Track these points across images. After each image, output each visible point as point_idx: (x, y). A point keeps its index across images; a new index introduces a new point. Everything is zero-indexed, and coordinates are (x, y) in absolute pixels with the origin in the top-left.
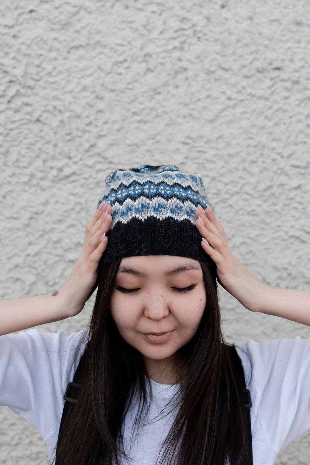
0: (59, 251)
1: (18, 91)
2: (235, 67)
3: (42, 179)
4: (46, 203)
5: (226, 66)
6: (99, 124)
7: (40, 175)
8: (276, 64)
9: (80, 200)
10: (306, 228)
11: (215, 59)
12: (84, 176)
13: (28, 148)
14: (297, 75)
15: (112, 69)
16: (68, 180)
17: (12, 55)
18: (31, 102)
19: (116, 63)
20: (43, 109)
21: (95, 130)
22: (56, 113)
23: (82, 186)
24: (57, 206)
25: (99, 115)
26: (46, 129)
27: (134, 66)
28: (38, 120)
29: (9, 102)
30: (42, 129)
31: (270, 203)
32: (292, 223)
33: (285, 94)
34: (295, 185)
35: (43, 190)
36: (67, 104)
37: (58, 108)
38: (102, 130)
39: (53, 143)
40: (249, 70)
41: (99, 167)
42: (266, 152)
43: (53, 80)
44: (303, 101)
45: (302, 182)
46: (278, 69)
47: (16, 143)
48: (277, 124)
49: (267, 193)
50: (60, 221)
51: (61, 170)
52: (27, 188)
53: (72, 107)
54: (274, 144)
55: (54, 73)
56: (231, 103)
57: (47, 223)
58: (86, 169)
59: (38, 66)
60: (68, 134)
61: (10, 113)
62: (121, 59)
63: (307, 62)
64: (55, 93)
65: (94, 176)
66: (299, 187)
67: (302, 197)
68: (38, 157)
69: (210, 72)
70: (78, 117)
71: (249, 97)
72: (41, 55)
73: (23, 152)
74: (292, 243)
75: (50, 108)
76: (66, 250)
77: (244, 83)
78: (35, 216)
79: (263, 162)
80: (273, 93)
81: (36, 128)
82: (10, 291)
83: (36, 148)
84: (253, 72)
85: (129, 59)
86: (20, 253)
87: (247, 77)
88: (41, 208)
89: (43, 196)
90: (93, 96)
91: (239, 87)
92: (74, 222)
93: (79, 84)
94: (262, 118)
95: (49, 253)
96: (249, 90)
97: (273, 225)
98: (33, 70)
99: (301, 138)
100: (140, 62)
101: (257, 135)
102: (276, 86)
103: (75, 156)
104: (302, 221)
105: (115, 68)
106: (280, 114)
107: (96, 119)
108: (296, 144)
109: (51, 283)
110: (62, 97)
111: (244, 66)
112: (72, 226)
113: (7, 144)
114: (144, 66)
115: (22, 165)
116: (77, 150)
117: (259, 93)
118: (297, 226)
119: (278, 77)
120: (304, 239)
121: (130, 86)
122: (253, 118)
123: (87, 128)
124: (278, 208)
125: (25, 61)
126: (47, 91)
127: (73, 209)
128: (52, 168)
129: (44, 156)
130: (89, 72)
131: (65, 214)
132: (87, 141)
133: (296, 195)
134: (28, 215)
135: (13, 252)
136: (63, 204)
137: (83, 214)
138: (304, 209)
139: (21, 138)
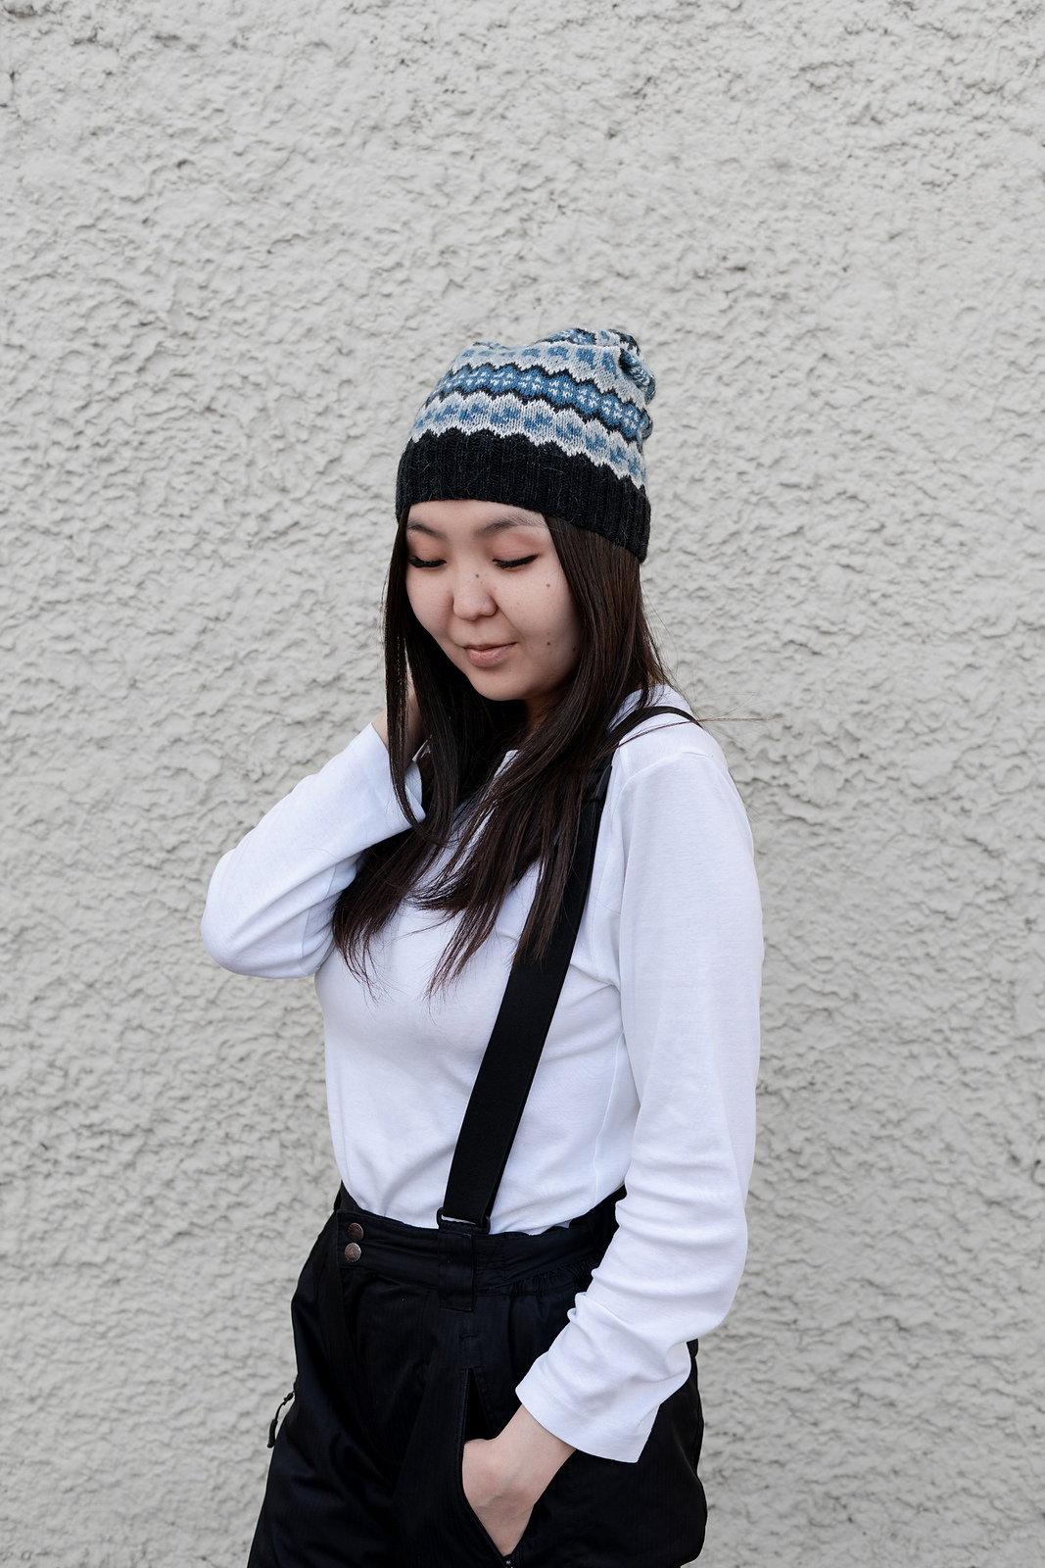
0: (271, 703)
1: (159, 344)
2: (645, 270)
3: (224, 541)
4: (236, 595)
5: (625, 267)
6: (345, 412)
7: (220, 532)
8: (735, 259)
9: (311, 585)
10: (818, 622)
11: (598, 254)
12: (317, 530)
13: (190, 473)
14: (783, 280)
15: (370, 286)
16: (282, 540)
17: (142, 265)
18: (190, 370)
19: (378, 272)
20: (218, 383)
21: (338, 426)
22: (249, 389)
23: (315, 552)
24: (259, 601)
25: (345, 391)
26: (228, 427)
27: (419, 276)
28: (209, 409)
29: (141, 370)
30: (216, 427)
31: (736, 571)
32: (787, 614)
33: (760, 325)
34: (792, 527)
35: (226, 565)
36: (273, 370)
37: (252, 378)
38: (355, 424)
39: (245, 459)
40: (677, 275)
41: (350, 507)
42: (723, 456)
43: (238, 316)
44: (800, 338)
45: (805, 520)
46: (742, 269)
47: (163, 464)
48: (742, 393)
49: (729, 549)
50: (270, 634)
51: (265, 518)
52: (190, 563)
53: (283, 377)
54: (741, 438)
55: (240, 302)
57: (240, 640)
58: (321, 513)
59: (202, 288)
60: (277, 437)
61: (146, 394)
62: (389, 262)
63: (803, 252)
64: (243, 346)
65: (342, 529)
66: (799, 531)
67: (808, 554)
68: (212, 491)
69: (589, 284)
70: (300, 397)
71: (679, 336)
72: (209, 261)
73: (178, 483)
74: (791, 658)
75: (236, 381)
76: (285, 699)
77: (667, 303)
78: (211, 625)
79: (718, 479)
80: (730, 324)
81: (204, 426)
82: (163, 799)
83: (206, 473)
84: (684, 278)
85: (407, 263)
86: (181, 711)
87: (673, 291)
88: (225, 606)
89: (229, 580)
90: (331, 348)
91: (655, 314)
92: (301, 635)
93: (296, 322)
94: (710, 381)
95: (247, 707)
96: (678, 320)
97: (747, 618)
98: (191, 296)
99: (800, 420)
100: (432, 268)
101: (701, 420)
102: (738, 308)
103: (296, 486)
104: (810, 608)
105: (377, 282)
106: (750, 370)
107: (338, 400)
108: (787, 435)
109: (254, 776)
110: (261, 356)
111: (665, 267)
112: (296, 644)
113: (142, 467)
114: (441, 275)
115: (176, 511)
116: (301, 472)
117: (702, 325)
118: (800, 620)
119: (740, 287)
120: (817, 649)
121: (412, 323)
122: (691, 381)
123: (320, 422)
124: (754, 580)
125: (173, 278)
126: (225, 343)
127: (298, 606)
128: (244, 515)
129: (226, 489)
130: (317, 296)
131: (280, 618)
132: (322, 450)
133: (794, 549)
134: (197, 624)
135: (166, 710)
136: (274, 594)
137: (320, 615)
138: (813, 580)
139: (170, 452)
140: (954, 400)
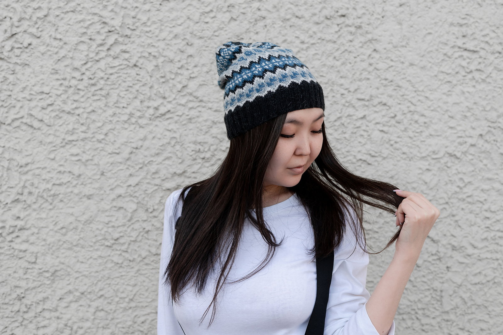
0: (157, 181)
1: (116, 39)
2: (307, 15)
3: (140, 117)
4: (144, 139)
5: (298, 14)
6: (189, 68)
7: (139, 114)
8: (341, 12)
9: (175, 135)
10: (371, 152)
11: (289, 8)
12: (177, 114)
13: (127, 90)
14: (359, 21)
15: (200, 19)
16: (163, 117)
17: (110, 8)
18: (128, 50)
19: (203, 14)
20: (139, 55)
21: (186, 73)
22: (151, 58)
23: (176, 122)
24: (154, 141)
25: (190, 60)
26: (143, 73)
27: (219, 16)
28: (135, 65)
29: (108, 49)
30: (138, 73)
31: (340, 132)
32: (359, 149)
33: (350, 37)
34: (361, 115)
35: (141, 127)
36: (161, 51)
37: (153, 54)
38: (193, 73)
39: (149, 85)
40: (319, 17)
41: (190, 105)
42: (335, 88)
43: (148, 29)
44: (365, 43)
45: (366, 113)
46: (344, 16)
47: (116, 87)
48: (343, 64)
49: (337, 123)
50: (158, 154)
51: (156, 109)
52: (126, 126)
53: (165, 53)
54: (342, 81)
55: (149, 24)
56: (304, 46)
57: (146, 156)
58: (179, 107)
59: (134, 18)
60: (162, 77)
61: (110, 59)
62: (208, 9)
63: (367, 10)
64: (149, 41)
65: (187, 113)
66: (364, 117)
67: (367, 126)
68: (136, 98)
69: (286, 20)
70: (171, 61)
71: (319, 41)
72: (137, 7)
73: (122, 94)
74: (360, 166)
75: (146, 55)
76: (163, 180)
77: (315, 28)
78: (134, 150)
79: (333, 96)
80: (339, 37)
81: (133, 72)
82: (113, 219)
83: (134, 90)
84: (322, 19)
85: (215, 10)
86: (121, 184)
87: (317, 23)
88: (140, 143)
89: (142, 133)
90: (184, 43)
91: (311, 32)
92: (170, 155)
93: (171, 32)
94: (331, 59)
95: (148, 183)
96: (319, 35)
97: (343, 150)
98: (129, 21)
99: (365, 75)
100: (225, 12)
101: (327, 73)
102: (342, 31)
103: (169, 96)
104: (368, 146)
105: (203, 17)
106: (346, 55)
107: (187, 63)
108: (360, 80)
109: (150, 210)
110: (156, 45)
111: (314, 14)
112: (168, 158)
113: (108, 88)
114: (228, 15)
115: (121, 105)
116: (171, 91)
117: (328, 37)
118: (364, 151)
119: (343, 23)
120: (370, 162)
121: (216, 34)
122: (324, 59)
123: (179, 71)
124: (347, 136)
125: (122, 13)
126: (142, 40)
127: (169, 143)
128: (148, 107)
129: (141, 97)
130: (179, 22)
131: (162, 148)
132: (180, 82)
133: (362, 124)
134: (128, 150)
135: (116, 184)
136: (160, 139)
137: (178, 147)
138: (369, 136)
139: (119, 82)
140: (423, 68)
